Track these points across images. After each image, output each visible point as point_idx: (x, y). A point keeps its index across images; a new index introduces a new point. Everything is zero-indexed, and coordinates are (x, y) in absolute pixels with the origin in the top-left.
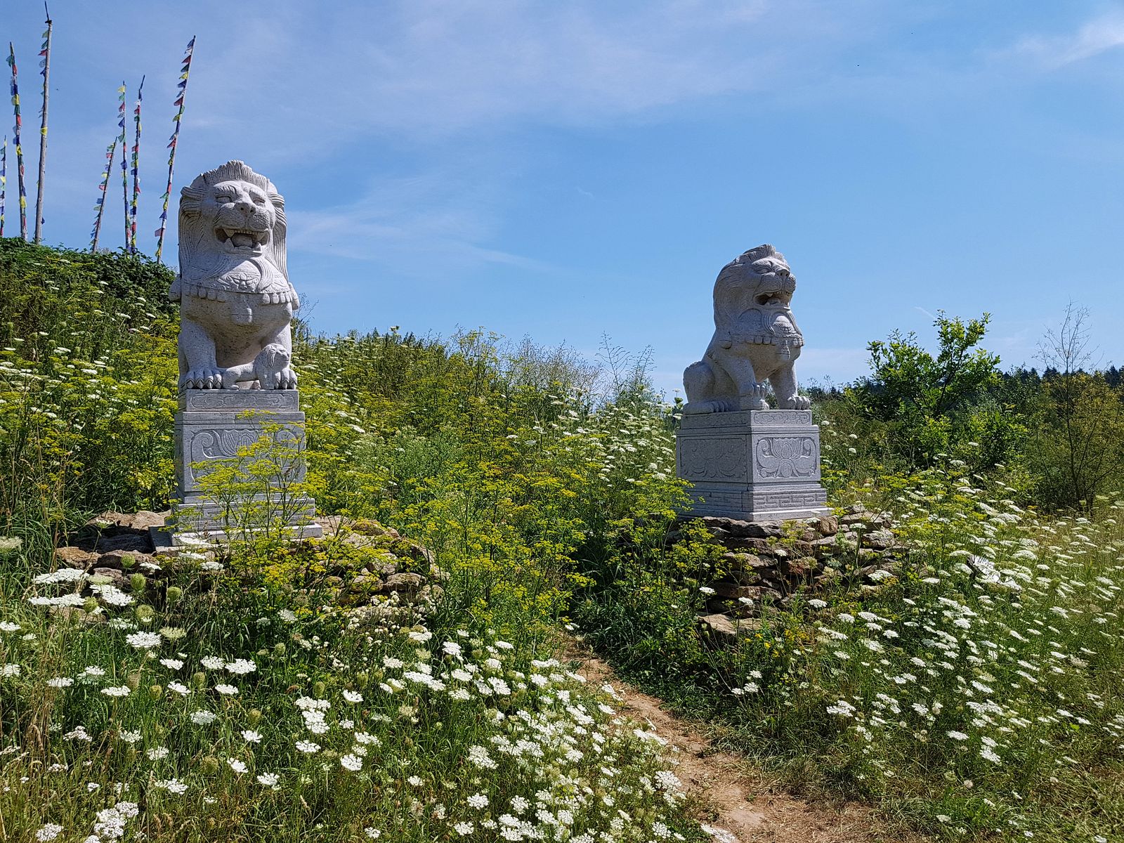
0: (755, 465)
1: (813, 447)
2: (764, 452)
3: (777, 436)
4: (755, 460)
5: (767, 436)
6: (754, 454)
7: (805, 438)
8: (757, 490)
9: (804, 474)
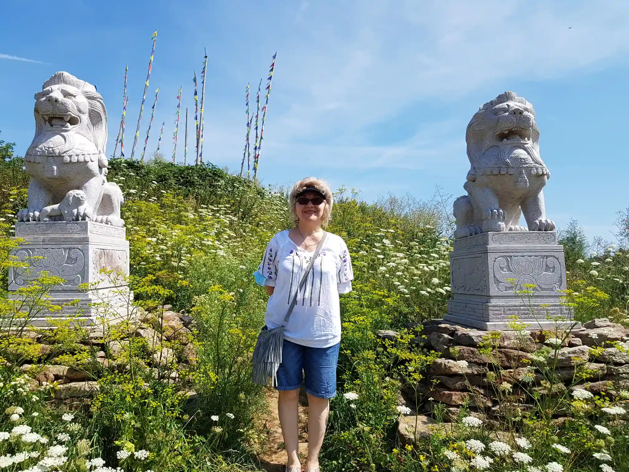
0: (491, 280)
1: (557, 265)
2: (502, 268)
3: (517, 254)
4: (491, 275)
5: (505, 254)
6: (491, 271)
7: (547, 257)
8: (493, 302)
9: (547, 289)
